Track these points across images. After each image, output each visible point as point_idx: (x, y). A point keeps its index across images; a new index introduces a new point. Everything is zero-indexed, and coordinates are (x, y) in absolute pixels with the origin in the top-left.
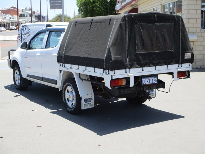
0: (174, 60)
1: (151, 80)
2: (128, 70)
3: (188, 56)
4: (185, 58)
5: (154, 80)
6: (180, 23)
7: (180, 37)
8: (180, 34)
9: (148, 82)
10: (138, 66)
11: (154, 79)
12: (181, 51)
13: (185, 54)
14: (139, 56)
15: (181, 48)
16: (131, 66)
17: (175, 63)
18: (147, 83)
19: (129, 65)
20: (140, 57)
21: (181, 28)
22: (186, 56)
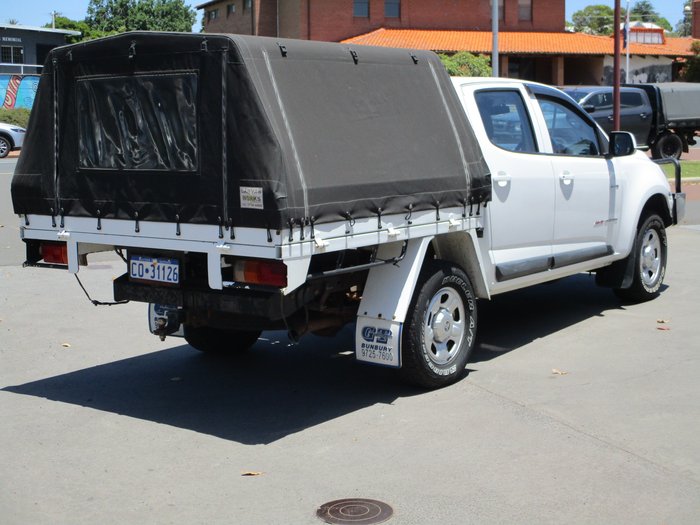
0: (202, 206)
1: (158, 268)
2: (58, 219)
3: (251, 197)
4: (242, 206)
5: (167, 271)
6: (224, 64)
7: (224, 120)
8: (224, 108)
9: (151, 273)
10: (86, 212)
11: (169, 268)
12: (225, 176)
13: (241, 188)
14: (88, 180)
15: (224, 164)
16: (67, 210)
17: (206, 219)
18: (147, 276)
19: (63, 204)
20: (91, 185)
21: (228, 84)
22: (245, 198)
